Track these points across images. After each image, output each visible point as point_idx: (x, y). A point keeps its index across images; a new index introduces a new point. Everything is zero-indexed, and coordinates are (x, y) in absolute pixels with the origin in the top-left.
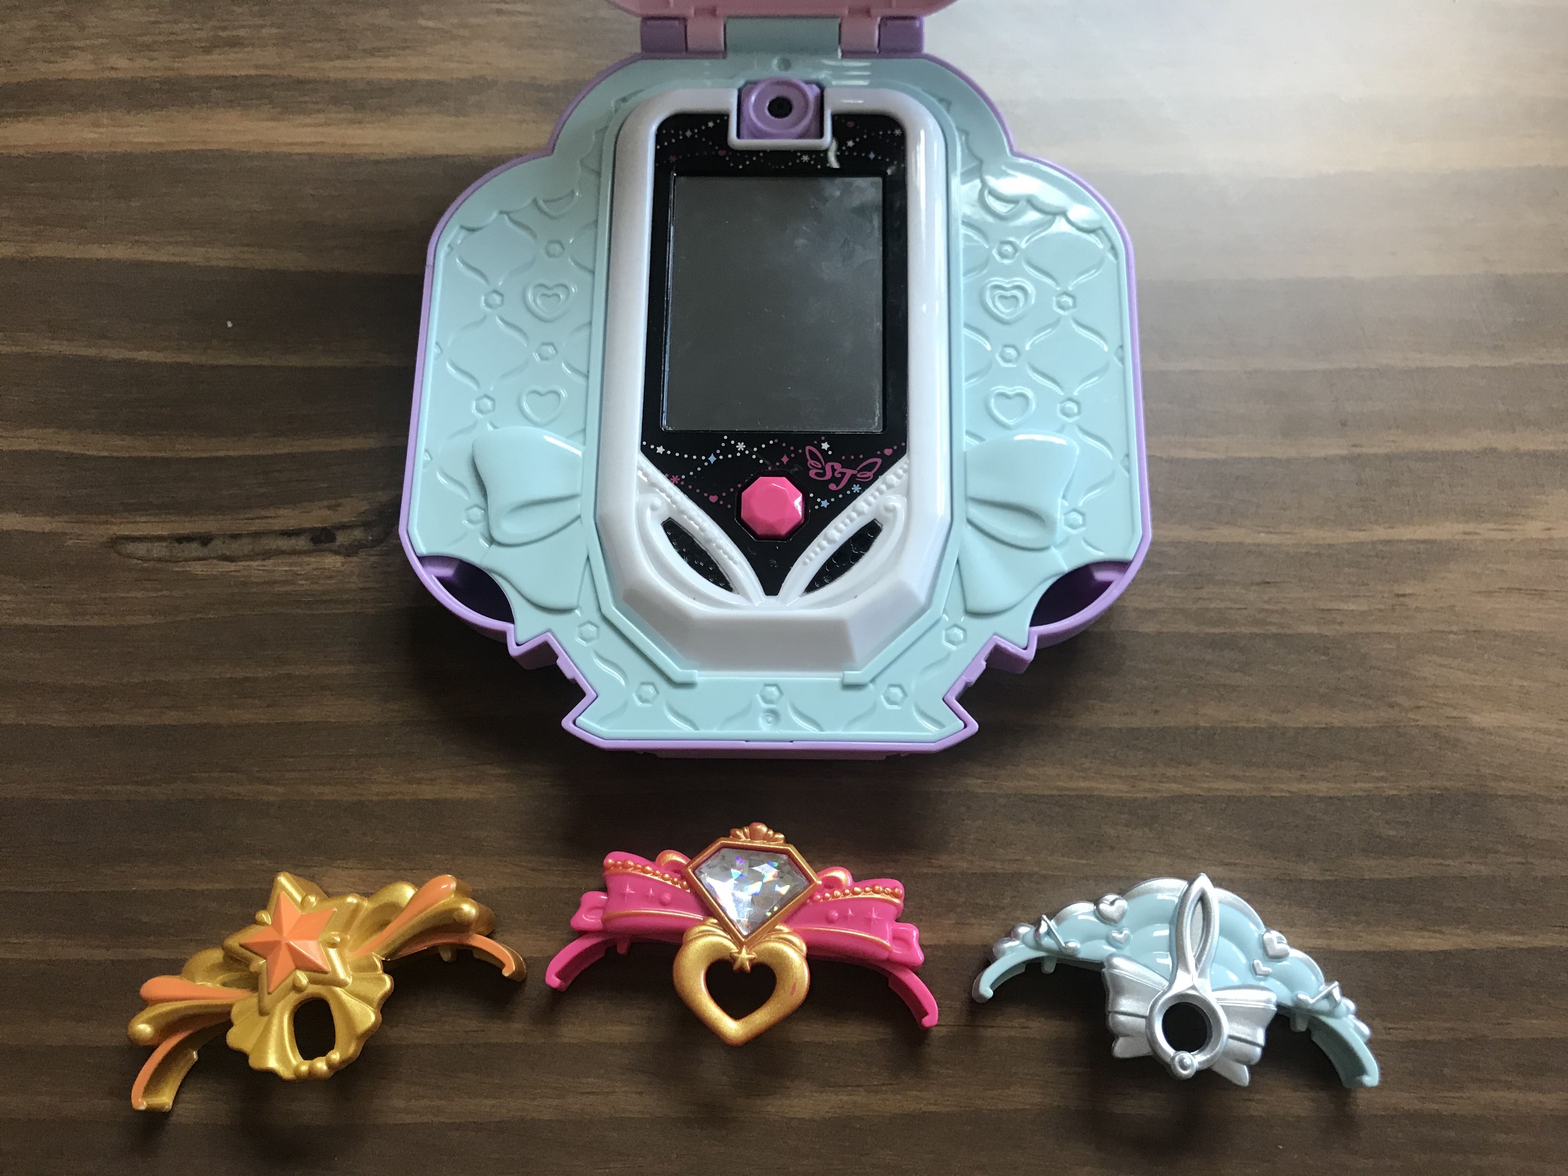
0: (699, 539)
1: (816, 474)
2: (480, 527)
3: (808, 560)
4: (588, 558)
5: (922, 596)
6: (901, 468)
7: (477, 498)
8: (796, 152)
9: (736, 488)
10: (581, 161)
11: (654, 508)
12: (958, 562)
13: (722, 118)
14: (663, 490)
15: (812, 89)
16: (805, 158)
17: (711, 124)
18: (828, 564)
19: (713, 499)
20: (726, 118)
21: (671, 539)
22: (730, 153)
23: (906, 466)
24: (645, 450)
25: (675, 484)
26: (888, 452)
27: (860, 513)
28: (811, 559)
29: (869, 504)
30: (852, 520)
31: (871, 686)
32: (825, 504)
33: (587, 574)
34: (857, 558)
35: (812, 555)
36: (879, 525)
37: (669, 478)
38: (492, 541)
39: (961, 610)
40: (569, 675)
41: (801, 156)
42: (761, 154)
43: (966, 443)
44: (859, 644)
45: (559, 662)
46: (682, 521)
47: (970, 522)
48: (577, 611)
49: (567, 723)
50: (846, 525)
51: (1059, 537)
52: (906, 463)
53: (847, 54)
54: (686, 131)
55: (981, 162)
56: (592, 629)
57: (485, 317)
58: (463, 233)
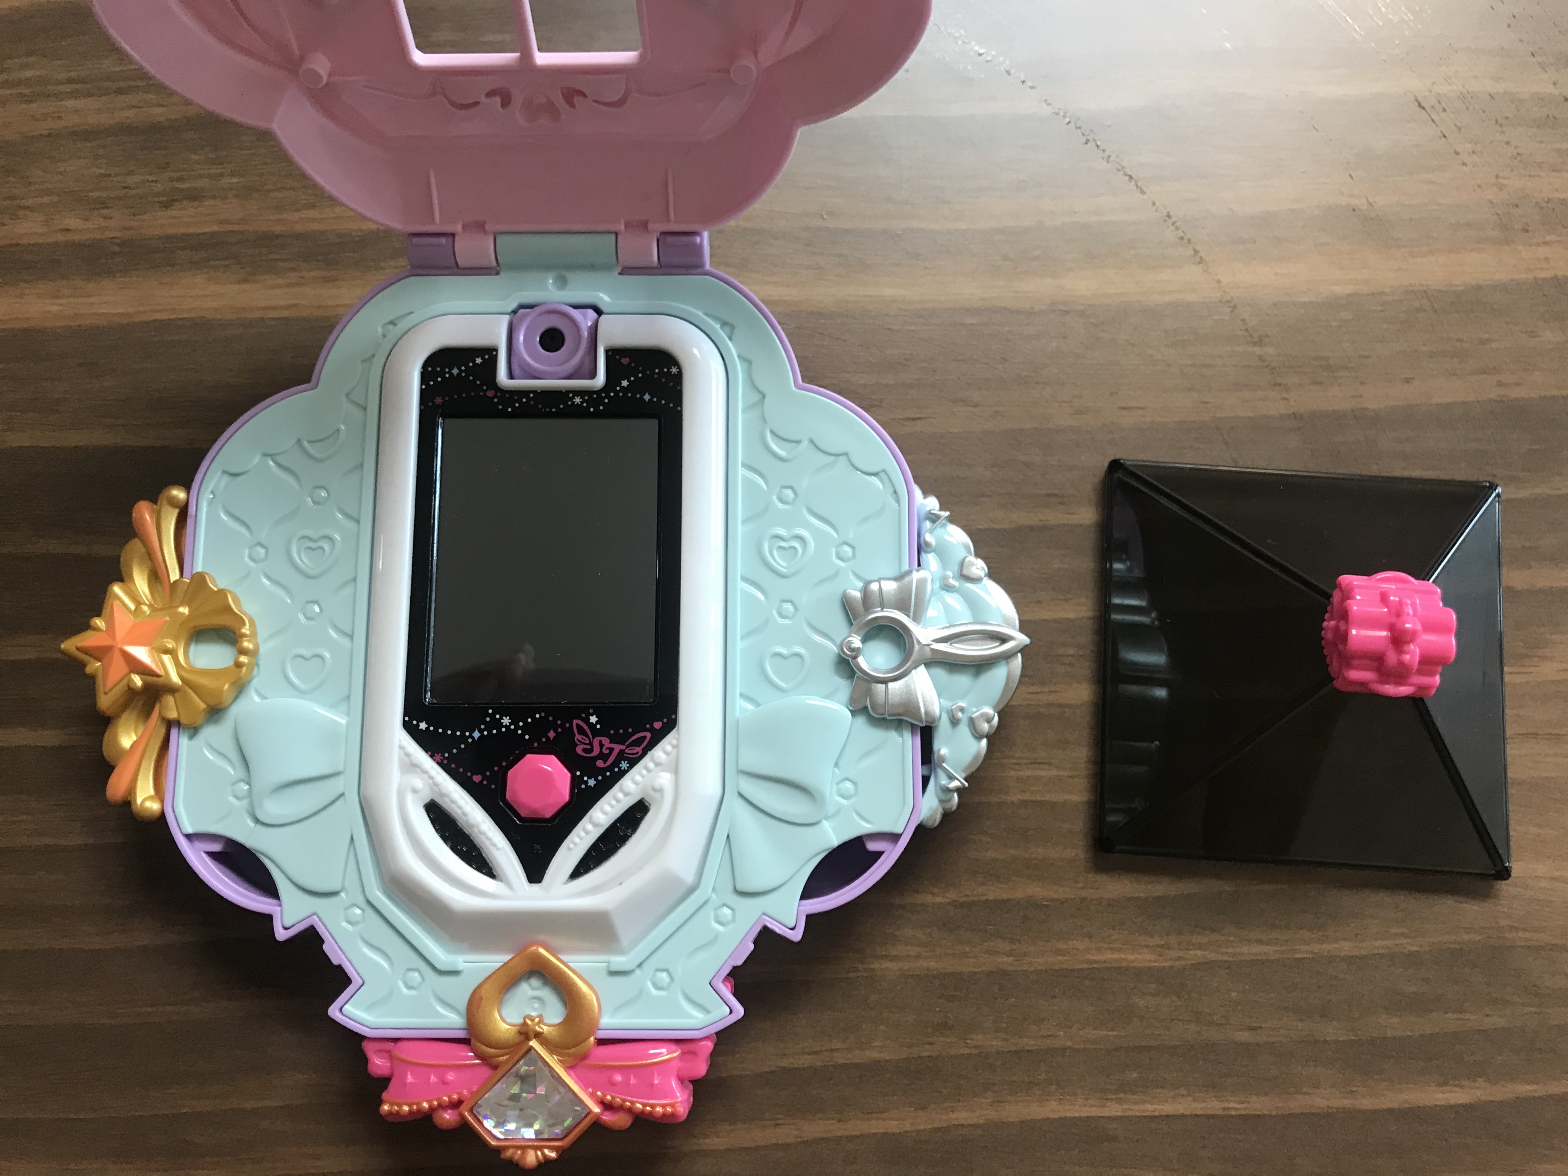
0: (462, 822)
1: (584, 750)
2: (245, 802)
3: (572, 846)
4: (352, 838)
5: (689, 878)
6: (670, 743)
7: (241, 773)
8: (568, 392)
9: (500, 766)
10: (347, 395)
11: (415, 791)
12: (728, 837)
13: (490, 353)
14: (425, 772)
15: (585, 316)
16: (578, 400)
17: (479, 361)
18: (594, 847)
19: (477, 778)
20: (494, 353)
21: (433, 822)
22: (499, 394)
23: (674, 742)
24: (407, 726)
25: (438, 763)
26: (658, 725)
27: (626, 794)
28: (575, 844)
29: (636, 783)
30: (618, 801)
31: (638, 972)
32: (592, 783)
33: (352, 857)
34: (624, 840)
35: (577, 840)
36: (647, 804)
37: (432, 756)
38: (257, 821)
39: (730, 888)
40: (335, 962)
41: (573, 398)
42: (532, 395)
43: (741, 708)
44: (624, 932)
45: (325, 947)
46: (445, 803)
47: (740, 795)
48: (343, 895)
49: (333, 1012)
50: (612, 806)
51: (831, 810)
52: (675, 738)
53: (626, 271)
54: (453, 369)
55: (764, 396)
56: (358, 911)
57: (248, 575)
58: (226, 479)
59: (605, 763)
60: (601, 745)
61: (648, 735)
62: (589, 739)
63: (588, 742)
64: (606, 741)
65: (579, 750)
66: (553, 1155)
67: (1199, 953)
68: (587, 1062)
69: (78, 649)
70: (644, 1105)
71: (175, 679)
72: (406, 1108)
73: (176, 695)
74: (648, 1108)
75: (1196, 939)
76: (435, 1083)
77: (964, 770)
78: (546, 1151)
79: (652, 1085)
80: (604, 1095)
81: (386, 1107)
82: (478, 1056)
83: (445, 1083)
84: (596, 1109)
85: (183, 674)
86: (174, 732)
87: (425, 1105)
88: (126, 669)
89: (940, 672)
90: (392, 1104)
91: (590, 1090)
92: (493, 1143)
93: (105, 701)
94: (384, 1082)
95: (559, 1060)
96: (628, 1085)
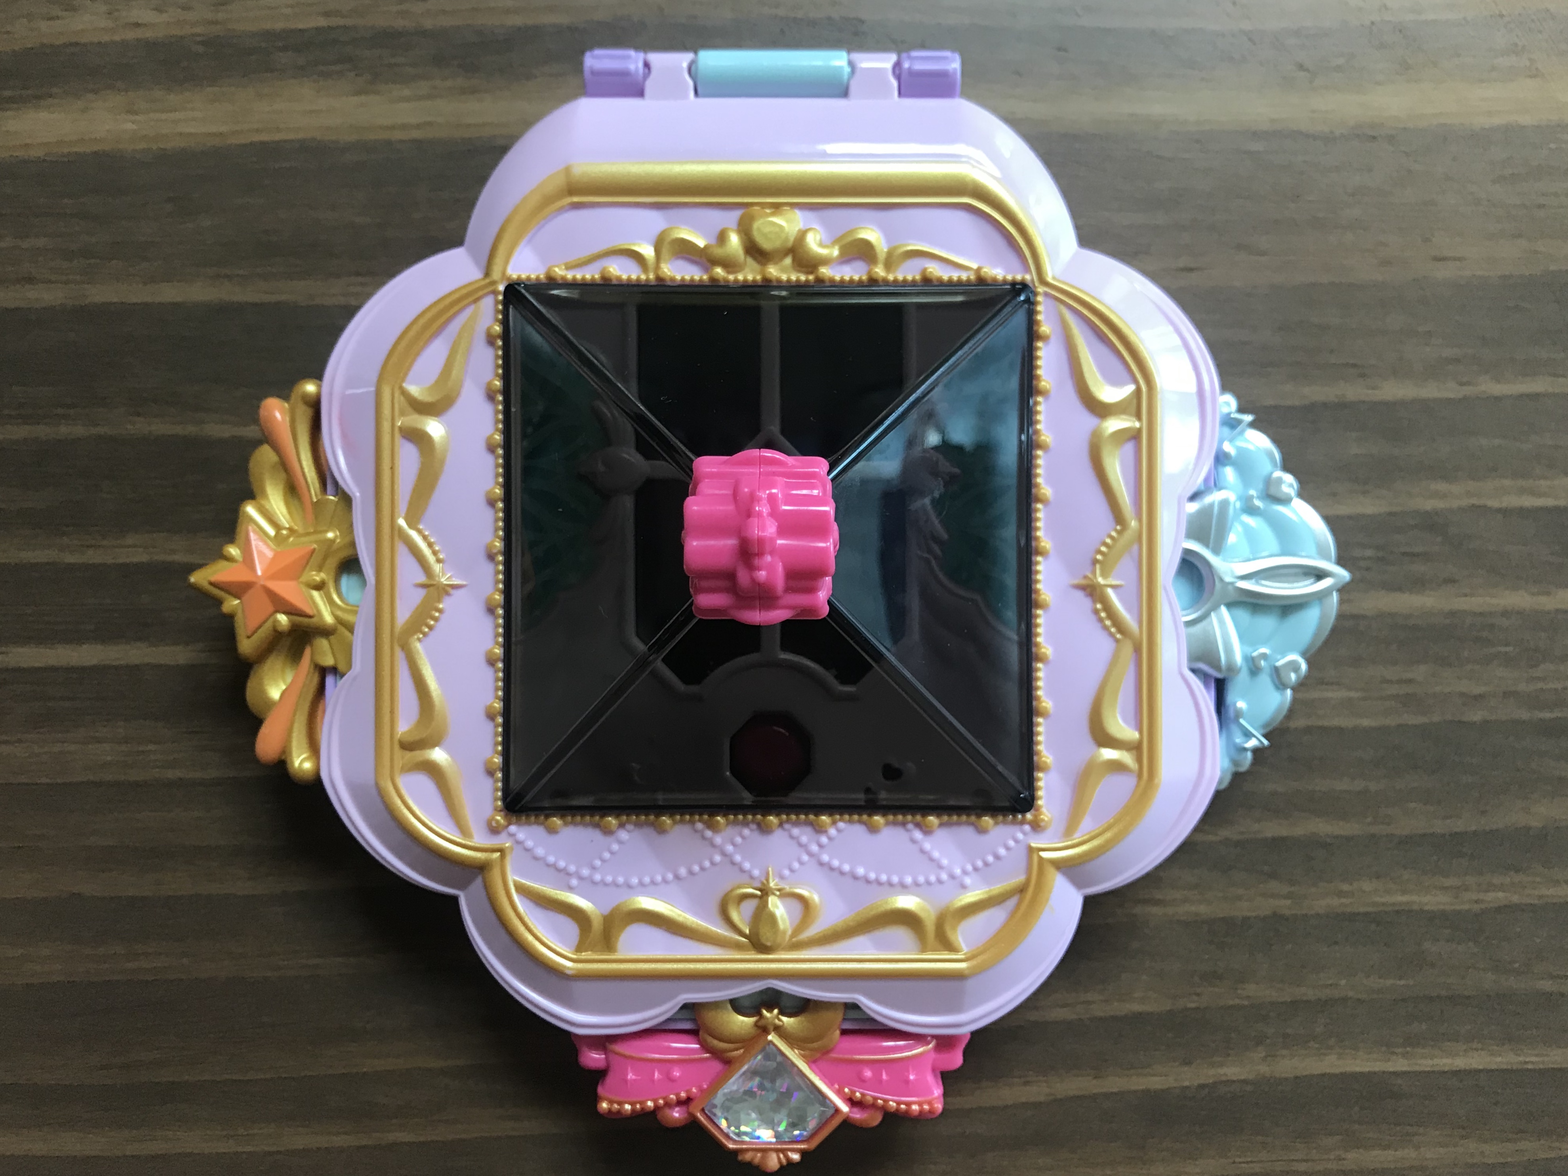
66: (796, 1157)
67: (1501, 895)
68: (833, 1055)
69: (211, 584)
70: (899, 1103)
71: (329, 619)
72: (628, 1107)
73: (332, 637)
74: (903, 1106)
75: (1497, 880)
76: (659, 1080)
77: (1265, 726)
78: (790, 1154)
79: (907, 1082)
80: (853, 1092)
81: (605, 1105)
82: (705, 1048)
83: (672, 1080)
84: (844, 1108)
85: (339, 613)
86: (330, 680)
87: (650, 1104)
88: (271, 609)
89: (1243, 614)
90: (611, 1102)
91: (837, 1086)
92: (731, 1146)
93: (246, 646)
94: (600, 1075)
95: (801, 1054)
96: (881, 1081)
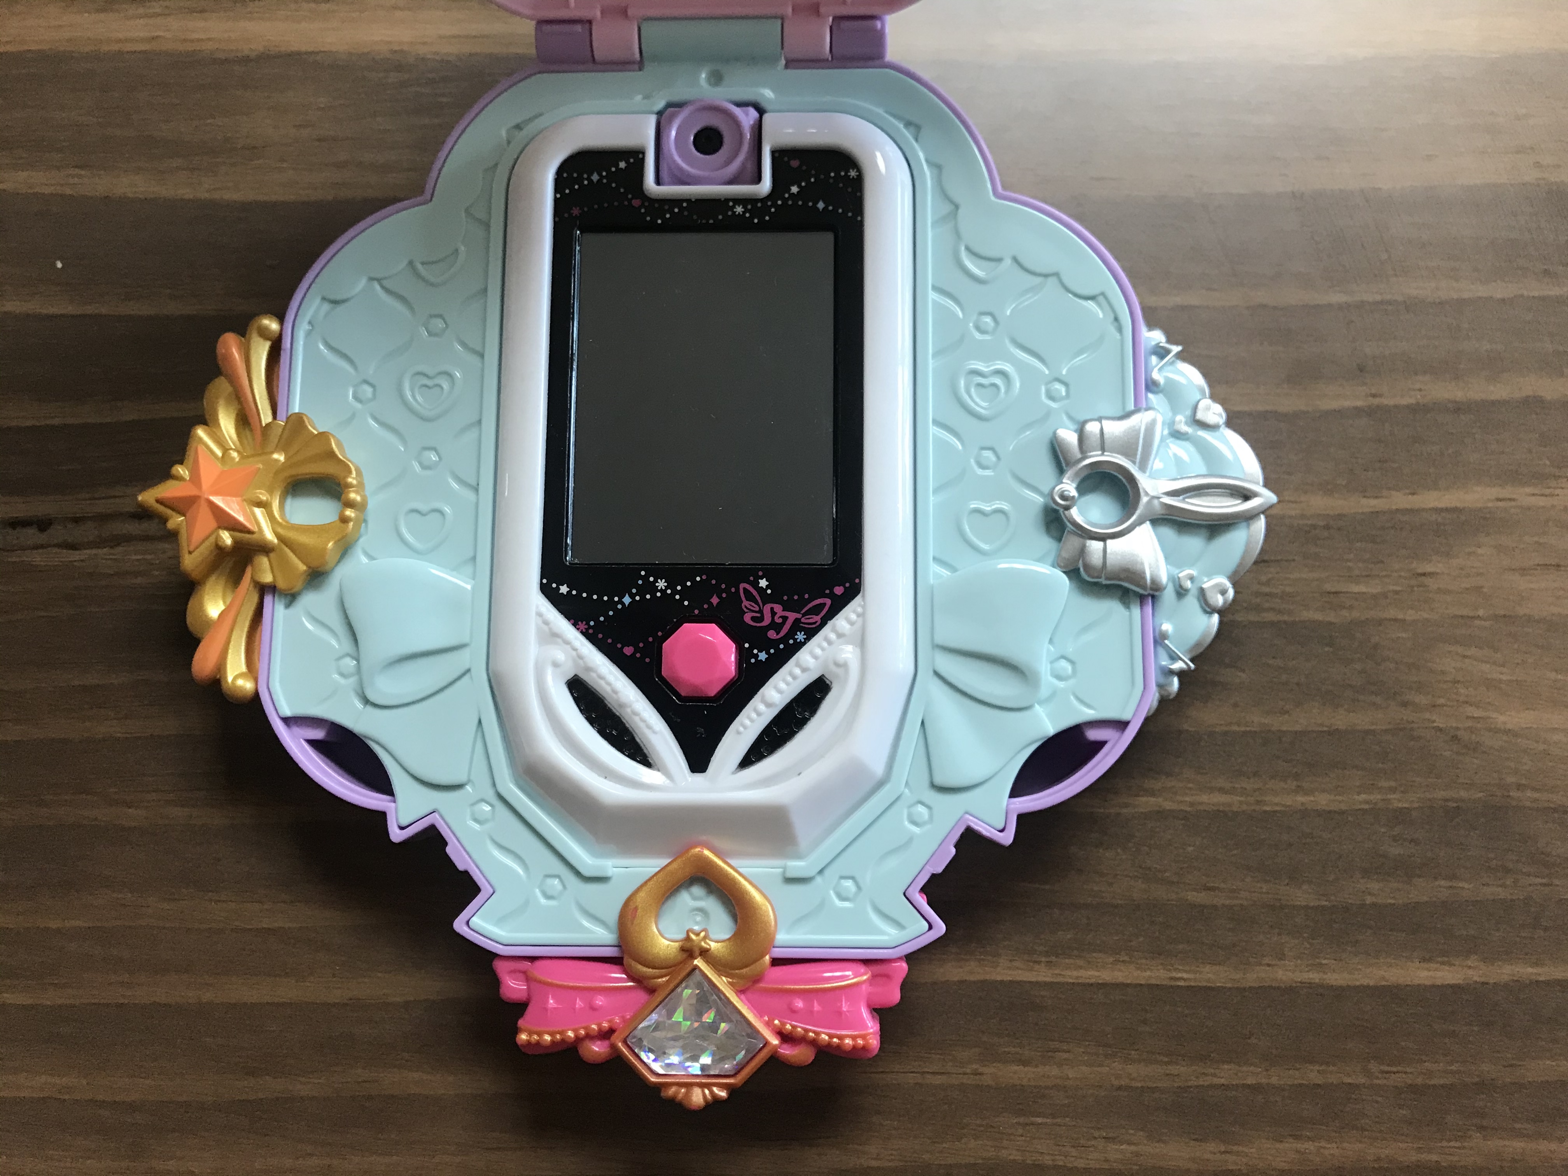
0: (611, 701)
1: (753, 619)
2: (353, 680)
3: (741, 729)
4: (480, 722)
5: (878, 768)
6: (854, 612)
7: (347, 645)
8: (727, 200)
9: (655, 637)
10: (467, 211)
11: (556, 665)
12: (923, 723)
13: (636, 156)
14: (567, 642)
15: (747, 114)
16: (739, 209)
17: (622, 165)
18: (767, 731)
19: (628, 651)
20: (641, 156)
21: (577, 701)
22: (646, 204)
23: (860, 610)
24: (545, 590)
25: (582, 633)
26: (839, 590)
27: (804, 670)
28: (745, 727)
29: (816, 657)
30: (795, 678)
31: (819, 880)
32: (763, 656)
33: (479, 743)
34: (802, 723)
35: (747, 722)
36: (828, 682)
37: (575, 625)
38: (367, 701)
39: (926, 782)
40: (461, 867)
41: (734, 207)
42: (685, 205)
43: (934, 573)
44: (803, 830)
45: (448, 850)
46: (590, 679)
47: (937, 674)
48: (468, 788)
49: (459, 925)
50: (788, 684)
51: (1044, 692)
52: (860, 605)
53: (791, 63)
54: (592, 174)
55: (957, 207)
56: (487, 808)
57: (353, 416)
58: (326, 306)
59: (777, 635)
60: (773, 613)
61: (828, 602)
62: (759, 606)
63: (757, 609)
64: (778, 608)
65: (747, 618)
66: (723, 1094)
68: (762, 985)
69: (158, 501)
70: (831, 1036)
71: (269, 536)
72: (548, 1038)
73: (272, 555)
74: (835, 1040)
76: (581, 1009)
77: (1191, 650)
78: (715, 1089)
79: (839, 1013)
80: (783, 1024)
81: (524, 1037)
82: (631, 978)
83: (593, 1008)
84: (775, 1041)
85: (280, 530)
86: (268, 599)
87: (571, 1034)
88: (213, 524)
89: (1168, 532)
90: (530, 1033)
91: (766, 1018)
92: (653, 1079)
93: (190, 562)
94: (520, 1008)
95: (729, 982)
96: (812, 1012)
